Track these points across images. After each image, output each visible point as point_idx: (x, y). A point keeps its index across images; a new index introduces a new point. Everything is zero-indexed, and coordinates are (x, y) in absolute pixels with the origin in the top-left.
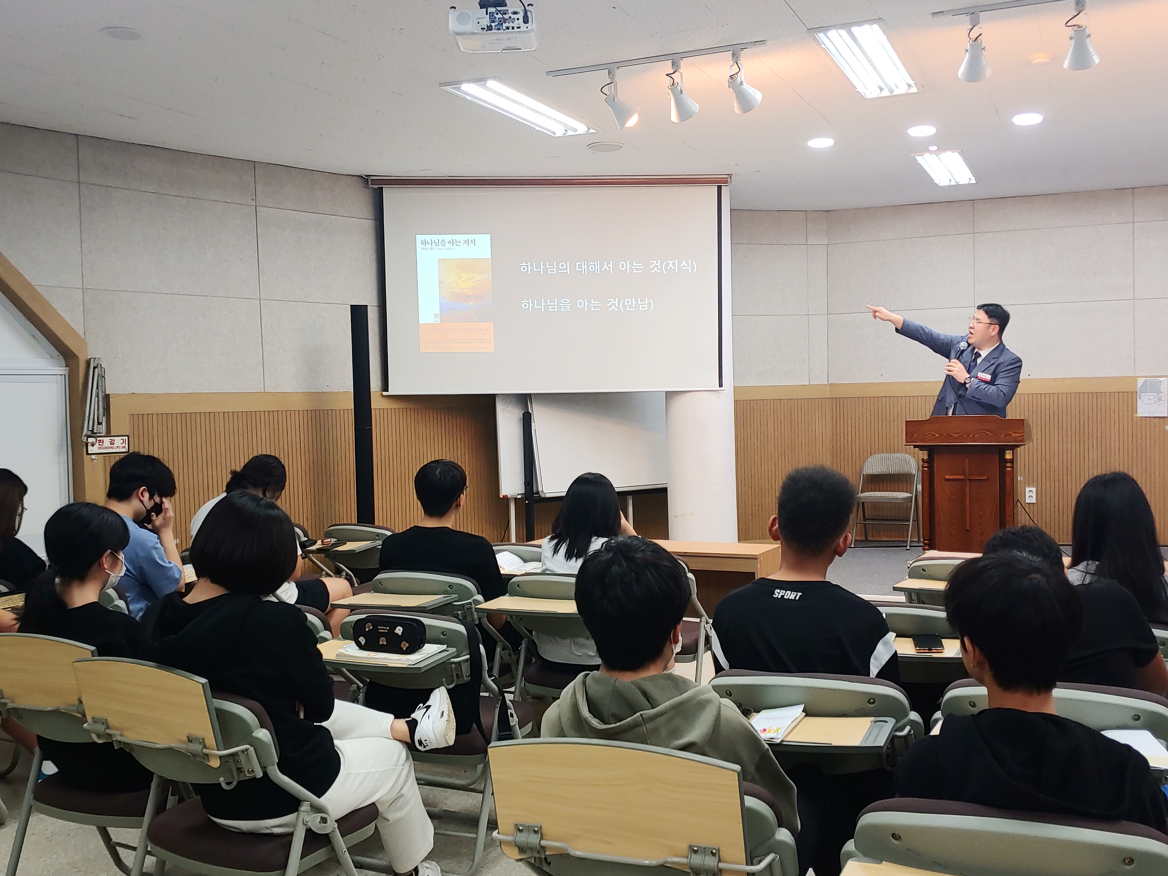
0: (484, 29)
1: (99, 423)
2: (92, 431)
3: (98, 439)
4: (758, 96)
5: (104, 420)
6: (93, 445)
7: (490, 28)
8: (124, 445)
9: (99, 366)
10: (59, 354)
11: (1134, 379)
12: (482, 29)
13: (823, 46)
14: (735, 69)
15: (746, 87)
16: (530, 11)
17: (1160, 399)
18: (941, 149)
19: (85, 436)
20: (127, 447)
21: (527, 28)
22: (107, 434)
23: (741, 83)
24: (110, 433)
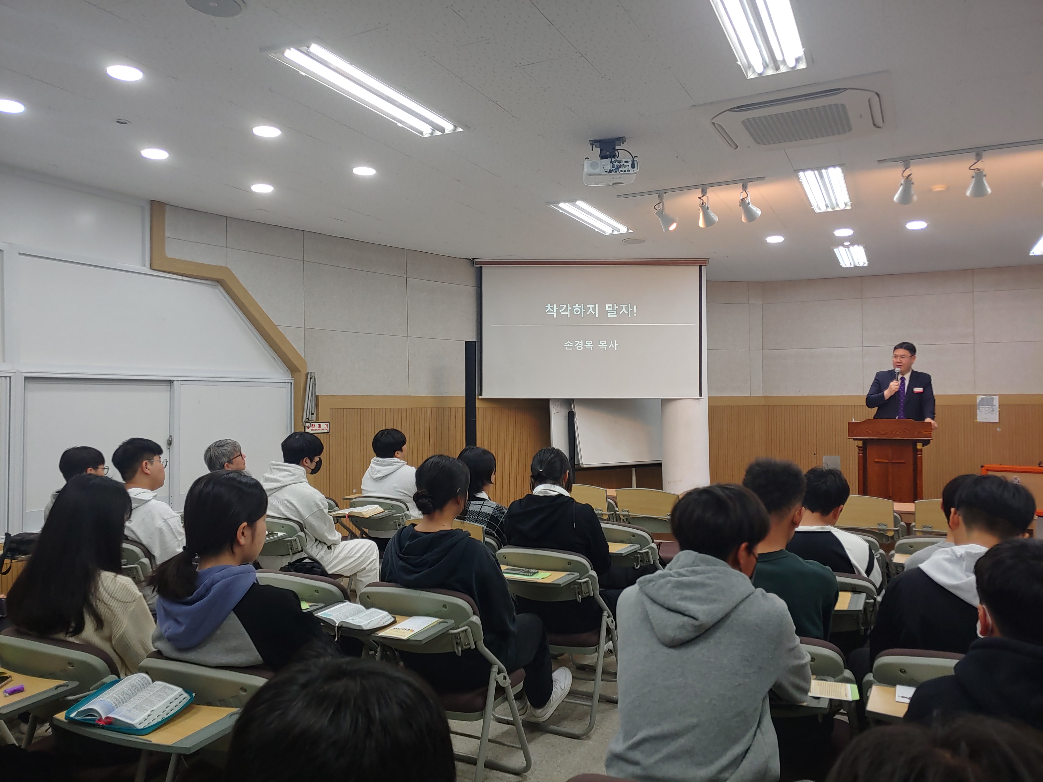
0: (607, 171)
1: (312, 414)
2: (308, 419)
3: (312, 424)
4: (759, 212)
5: (314, 412)
6: (308, 428)
7: (610, 171)
8: (326, 428)
9: (313, 378)
10: (288, 369)
11: (975, 397)
12: (605, 172)
13: (801, 181)
14: (744, 195)
15: (751, 206)
16: (636, 161)
17: (993, 410)
18: (852, 244)
19: (304, 422)
20: (328, 430)
21: (634, 171)
22: (316, 421)
23: (749, 204)
24: (319, 420)
